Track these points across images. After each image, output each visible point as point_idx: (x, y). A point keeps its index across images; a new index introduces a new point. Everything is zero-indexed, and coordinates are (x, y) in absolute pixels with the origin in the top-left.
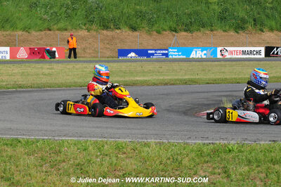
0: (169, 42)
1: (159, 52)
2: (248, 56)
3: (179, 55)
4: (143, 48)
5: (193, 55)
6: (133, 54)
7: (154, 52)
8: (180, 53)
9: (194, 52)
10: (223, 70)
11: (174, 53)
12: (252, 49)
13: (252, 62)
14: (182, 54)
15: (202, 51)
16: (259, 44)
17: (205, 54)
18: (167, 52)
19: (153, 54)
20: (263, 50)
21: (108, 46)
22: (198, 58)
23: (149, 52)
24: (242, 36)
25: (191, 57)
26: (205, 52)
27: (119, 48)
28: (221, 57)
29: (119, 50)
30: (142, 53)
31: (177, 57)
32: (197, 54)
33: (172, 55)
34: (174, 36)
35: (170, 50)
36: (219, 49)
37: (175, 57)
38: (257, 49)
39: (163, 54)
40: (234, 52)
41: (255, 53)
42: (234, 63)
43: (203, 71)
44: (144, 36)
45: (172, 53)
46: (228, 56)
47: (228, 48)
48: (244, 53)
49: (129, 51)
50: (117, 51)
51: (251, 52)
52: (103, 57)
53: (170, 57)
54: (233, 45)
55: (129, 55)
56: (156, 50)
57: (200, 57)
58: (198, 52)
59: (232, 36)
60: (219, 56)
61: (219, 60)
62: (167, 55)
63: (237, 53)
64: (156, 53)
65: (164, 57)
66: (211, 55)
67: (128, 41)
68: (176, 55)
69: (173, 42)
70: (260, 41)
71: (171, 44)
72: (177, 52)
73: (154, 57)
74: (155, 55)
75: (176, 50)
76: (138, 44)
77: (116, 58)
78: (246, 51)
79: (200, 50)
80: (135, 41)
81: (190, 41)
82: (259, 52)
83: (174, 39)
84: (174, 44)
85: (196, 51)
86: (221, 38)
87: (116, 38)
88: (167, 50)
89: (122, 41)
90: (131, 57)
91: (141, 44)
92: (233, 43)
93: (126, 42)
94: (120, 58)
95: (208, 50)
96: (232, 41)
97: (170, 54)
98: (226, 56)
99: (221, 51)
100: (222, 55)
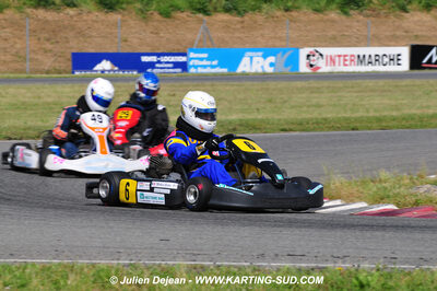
0: (189, 36)
1: (166, 59)
2: (370, 68)
3: (213, 67)
4: (131, 51)
5: (245, 66)
6: (106, 65)
7: (154, 59)
8: (215, 63)
9: (246, 60)
10: (314, 101)
11: (199, 63)
12: (381, 51)
13: (381, 82)
14: (220, 65)
15: (265, 57)
16: (393, 40)
17: (271, 65)
18: (183, 59)
19: (152, 65)
20: (405, 52)
21: (48, 46)
22: (256, 73)
23: (145, 59)
24: (357, 21)
25: (240, 70)
26: (272, 59)
27: (75, 51)
28: (308, 70)
29: (74, 54)
30: (126, 61)
31: (208, 70)
32: (254, 63)
33: (196, 67)
34: (200, 22)
35: (192, 55)
36: (304, 52)
37: (200, 70)
38: (392, 51)
39: (177, 65)
40: (335, 58)
41: (386, 60)
42: (340, 84)
43: (270, 101)
44: (132, 23)
45: (196, 62)
46: (324, 68)
47: (321, 50)
48: (361, 60)
49: (98, 58)
50: (69, 56)
51: (377, 59)
52: (37, 72)
53: (192, 70)
55: (99, 67)
56: (159, 55)
57: (260, 70)
58: (255, 59)
59: (333, 21)
60: (304, 68)
61: (304, 77)
62: (184, 66)
63: (345, 60)
64: (159, 62)
65: (179, 70)
66: (286, 66)
67: (94, 34)
68: (205, 67)
69: (199, 36)
70: (398, 33)
71: (194, 40)
72: (207, 59)
73: (155, 71)
74: (157, 65)
75: (205, 55)
76: (117, 40)
77: (67, 73)
78: (367, 57)
79: (260, 54)
80: (111, 34)
81: (237, 35)
82: (396, 59)
83: (201, 30)
84: (200, 41)
85: (251, 58)
86: (309, 27)
87: (65, 28)
88: (184, 54)
89: (80, 33)
90: (103, 72)
91: (126, 41)
92: (334, 38)
93: (90, 37)
94: (77, 73)
95: (279, 55)
96: (334, 33)
97: (191, 63)
98: (319, 68)
99: (308, 56)
100: (311, 66)
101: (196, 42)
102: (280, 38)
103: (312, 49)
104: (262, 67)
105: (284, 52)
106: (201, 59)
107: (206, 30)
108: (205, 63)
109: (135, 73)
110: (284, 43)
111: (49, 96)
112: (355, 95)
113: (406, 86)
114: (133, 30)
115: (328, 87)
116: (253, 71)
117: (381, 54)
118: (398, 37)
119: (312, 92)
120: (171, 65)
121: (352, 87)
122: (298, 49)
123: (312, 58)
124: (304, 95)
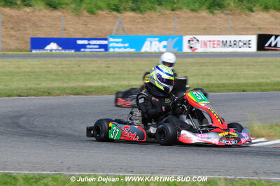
0: (108, 27)
1: (94, 42)
3: (125, 48)
5: (147, 48)
6: (53, 46)
7: (85, 42)
8: (127, 45)
9: (147, 44)
12: (237, 38)
14: (130, 47)
15: (160, 41)
16: (245, 31)
17: (165, 47)
18: (105, 42)
19: (84, 46)
20: (254, 40)
21: (12, 32)
22: (155, 53)
23: (79, 42)
24: (220, 17)
26: (165, 43)
27: (32, 36)
28: (189, 51)
29: (32, 39)
30: (68, 44)
31: (122, 50)
32: (153, 45)
33: (114, 48)
34: (115, 17)
36: (186, 38)
37: (117, 50)
38: (245, 38)
39: (101, 46)
40: (208, 43)
41: (241, 44)
44: (69, 17)
45: (114, 45)
46: (200, 49)
47: (197, 37)
48: (224, 44)
49: (47, 41)
50: (29, 40)
51: (235, 43)
53: (111, 50)
54: (206, 31)
55: (48, 47)
56: (89, 39)
57: (157, 51)
58: (153, 43)
59: (204, 18)
60: (186, 49)
62: (105, 47)
63: (214, 44)
64: (89, 44)
65: (102, 50)
66: (174, 47)
67: (43, 25)
68: (120, 48)
69: (115, 27)
70: (247, 26)
71: (112, 30)
72: (122, 43)
73: (86, 50)
74: (88, 46)
75: (120, 40)
76: (59, 29)
77: (26, 51)
78: (228, 42)
79: (157, 39)
80: (55, 25)
81: (140, 26)
82: (247, 44)
83: (117, 23)
84: (117, 30)
85: (151, 42)
86: (188, 22)
87: (24, 20)
88: (106, 39)
89: (35, 25)
90: (51, 50)
91: (65, 30)
92: (205, 29)
93: (41, 27)
94: (34, 52)
95: (170, 40)
96: (204, 25)
97: (111, 45)
98: (196, 49)
99: (189, 41)
100: (191, 48)
101: (114, 32)
102: (169, 29)
103: (191, 37)
104: (158, 48)
105: (173, 38)
106: (118, 43)
107: (121, 23)
108: (120, 45)
109: (73, 51)
110: (171, 32)
111: (26, 67)
112: (230, 67)
113: (263, 62)
114: (70, 23)
115: (210, 62)
116: (153, 50)
117: (237, 40)
118: (247, 29)
119: (201, 66)
120: (97, 47)
121: (226, 63)
122: (182, 36)
123: (191, 42)
124: (195, 68)
